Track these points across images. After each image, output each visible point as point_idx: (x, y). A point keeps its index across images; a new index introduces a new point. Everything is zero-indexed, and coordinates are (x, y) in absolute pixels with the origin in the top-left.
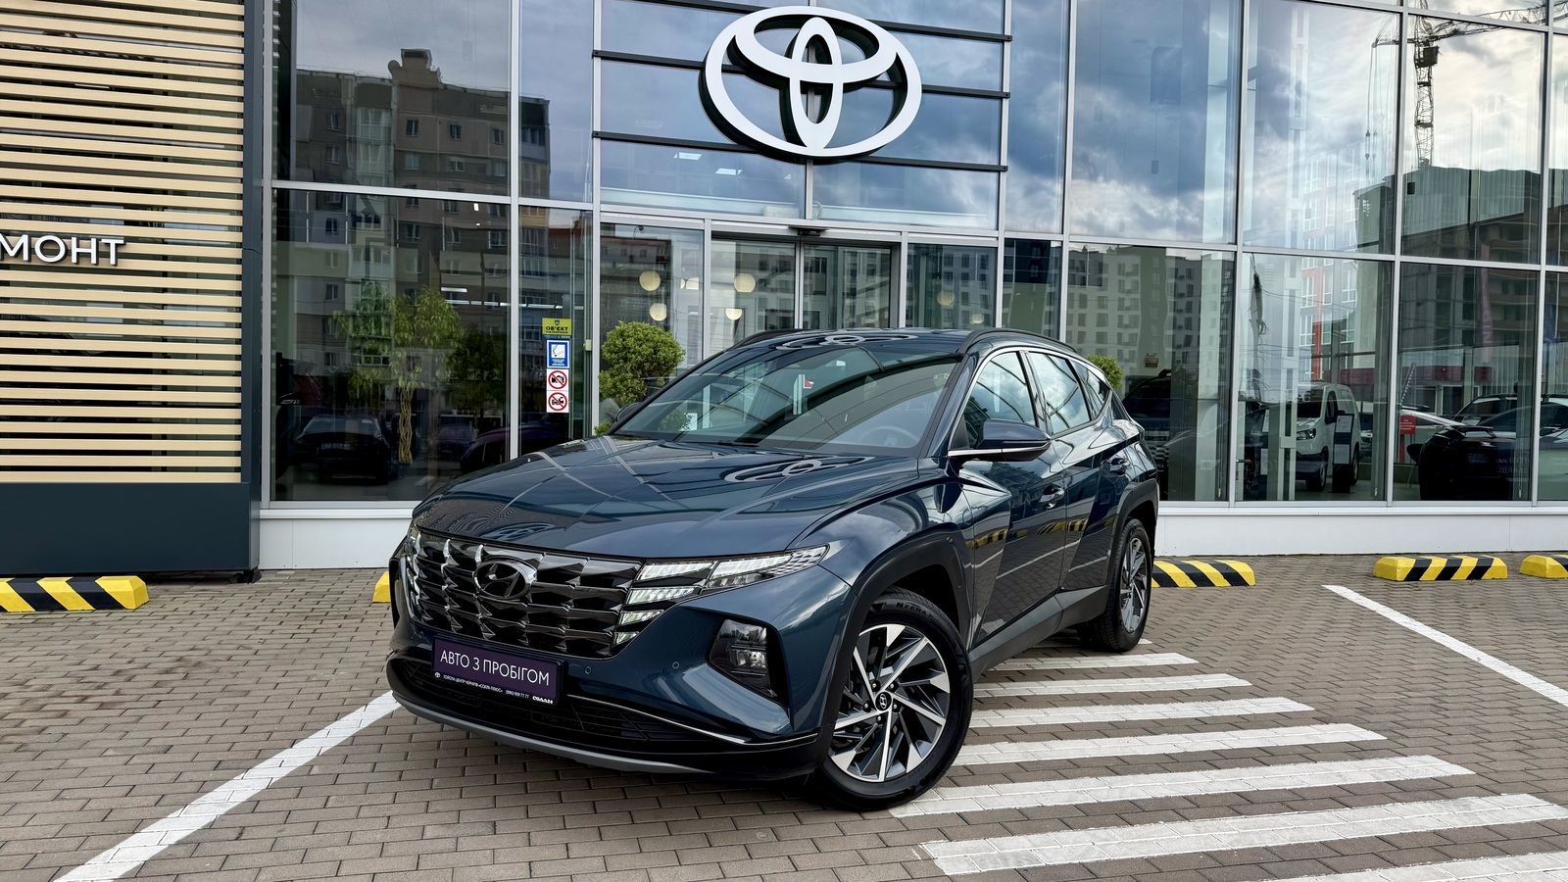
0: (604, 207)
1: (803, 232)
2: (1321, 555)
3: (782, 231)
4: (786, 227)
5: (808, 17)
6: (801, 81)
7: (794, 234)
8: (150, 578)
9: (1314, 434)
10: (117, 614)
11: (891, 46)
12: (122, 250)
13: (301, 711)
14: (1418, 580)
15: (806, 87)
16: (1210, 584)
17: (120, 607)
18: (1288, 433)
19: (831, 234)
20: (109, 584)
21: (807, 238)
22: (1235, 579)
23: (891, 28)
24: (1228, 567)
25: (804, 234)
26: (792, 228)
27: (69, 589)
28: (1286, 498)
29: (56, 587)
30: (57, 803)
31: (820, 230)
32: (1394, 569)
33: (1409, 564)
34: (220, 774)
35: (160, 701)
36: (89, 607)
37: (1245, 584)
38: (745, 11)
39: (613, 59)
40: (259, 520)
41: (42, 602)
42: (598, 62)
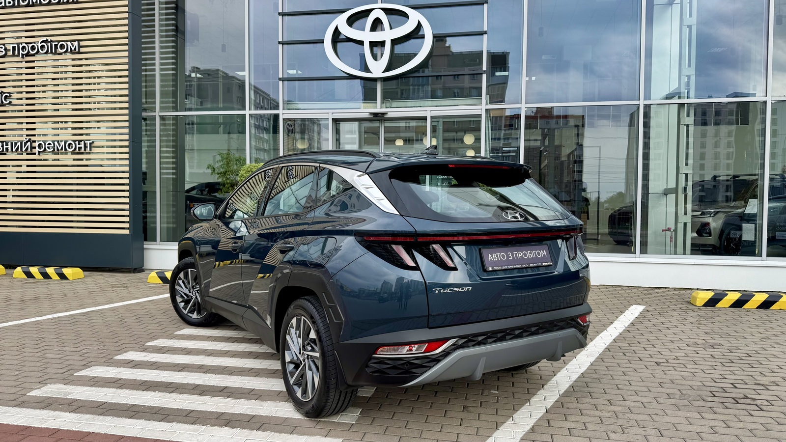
0: (285, 111)
3: (366, 115)
4: (368, 114)
7: (372, 116)
11: (415, 17)
17: (68, 279)
19: (390, 115)
21: (378, 118)
23: (414, 7)
25: (377, 116)
26: (371, 114)
29: (51, 270)
31: (383, 114)
33: (708, 296)
36: (58, 278)
38: (342, 12)
39: (288, 44)
40: (143, 249)
41: (46, 276)
42: (280, 46)
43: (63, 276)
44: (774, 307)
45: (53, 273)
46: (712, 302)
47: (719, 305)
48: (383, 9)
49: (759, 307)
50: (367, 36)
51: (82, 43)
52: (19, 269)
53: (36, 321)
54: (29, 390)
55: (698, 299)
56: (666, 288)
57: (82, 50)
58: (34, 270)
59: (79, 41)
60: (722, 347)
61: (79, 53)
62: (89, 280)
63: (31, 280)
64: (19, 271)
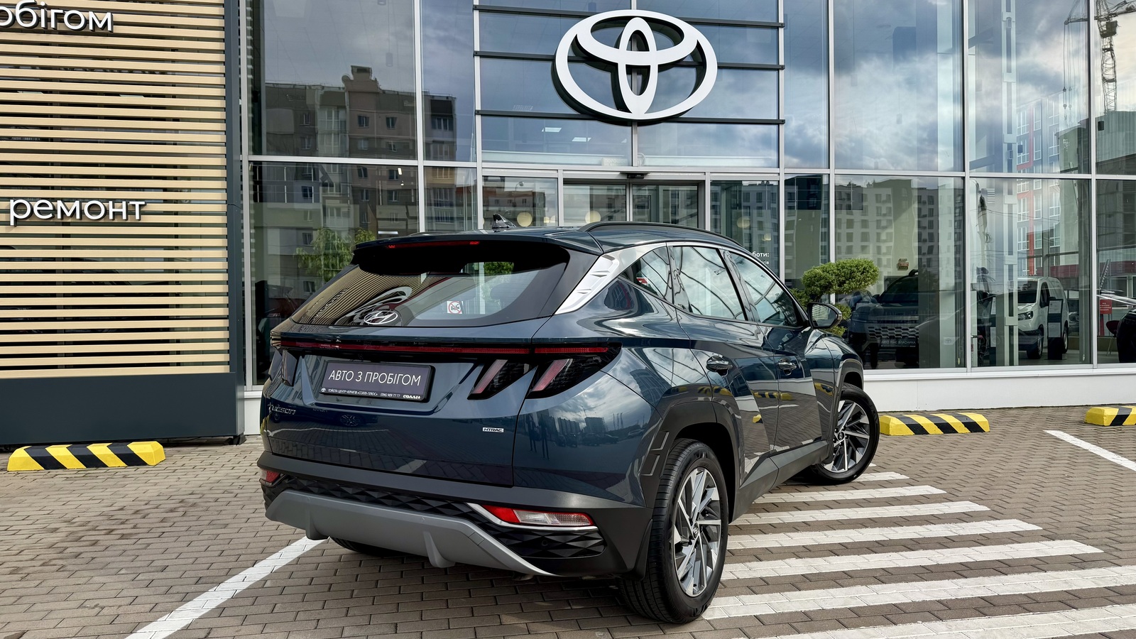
0: (485, 165)
1: (631, 175)
2: (1042, 407)
3: (616, 176)
4: (618, 173)
5: (630, 18)
6: (627, 65)
7: (625, 178)
8: (165, 445)
9: (1032, 315)
10: (142, 469)
11: (692, 36)
12: (144, 209)
13: (263, 539)
14: (1121, 425)
15: (630, 69)
16: (954, 431)
17: (145, 464)
18: (1011, 314)
19: (651, 177)
20: (137, 448)
21: (634, 180)
22: (973, 427)
23: (693, 23)
24: (967, 418)
25: (634, 178)
26: (623, 173)
27: (109, 452)
28: (1011, 364)
29: (100, 450)
30: (80, 610)
31: (643, 174)
32: (1101, 417)
33: (1113, 412)
34: (199, 587)
35: (164, 533)
36: (123, 464)
37: (982, 431)
38: (582, 16)
39: (490, 57)
40: (235, 400)
41: (92, 462)
42: (477, 59)
43: (132, 460)
45: (109, 455)
46: (1119, 420)
47: (1127, 423)
48: (647, 20)
50: (623, 56)
51: (119, 17)
52: (20, 454)
57: (118, 29)
58: (59, 452)
59: (113, 11)
61: (112, 34)
64: (20, 457)
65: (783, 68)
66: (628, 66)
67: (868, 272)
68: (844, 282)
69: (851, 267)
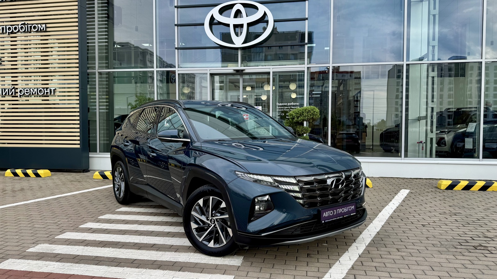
0: (179, 69)
1: (237, 71)
3: (231, 71)
5: (235, 4)
7: (235, 72)
8: (52, 170)
11: (262, 9)
17: (41, 177)
20: (40, 172)
21: (239, 73)
23: (262, 3)
26: (234, 70)
29: (29, 171)
31: (242, 70)
33: (449, 183)
36: (35, 176)
37: (368, 187)
38: (215, 6)
39: (181, 26)
40: (88, 157)
41: (26, 175)
42: (176, 27)
43: (37, 175)
44: (489, 189)
45: (31, 173)
46: (451, 187)
47: (455, 189)
48: (242, 4)
49: (480, 190)
50: (232, 21)
51: (48, 25)
53: (24, 204)
54: (27, 248)
55: (442, 185)
56: (420, 179)
57: (48, 29)
58: (19, 171)
59: (46, 24)
60: (461, 215)
61: (46, 31)
62: (54, 177)
63: (17, 178)
64: (8, 172)
65: (307, 19)
66: (234, 25)
67: (310, 112)
68: (299, 117)
69: (303, 110)
